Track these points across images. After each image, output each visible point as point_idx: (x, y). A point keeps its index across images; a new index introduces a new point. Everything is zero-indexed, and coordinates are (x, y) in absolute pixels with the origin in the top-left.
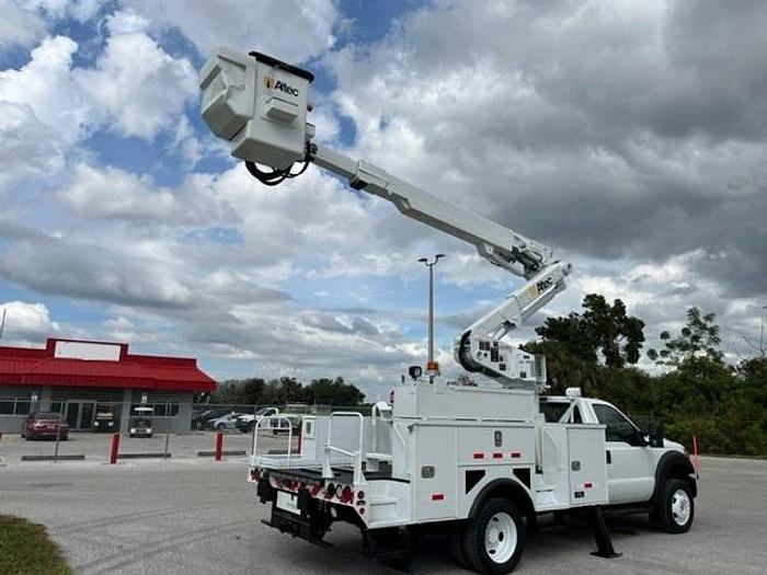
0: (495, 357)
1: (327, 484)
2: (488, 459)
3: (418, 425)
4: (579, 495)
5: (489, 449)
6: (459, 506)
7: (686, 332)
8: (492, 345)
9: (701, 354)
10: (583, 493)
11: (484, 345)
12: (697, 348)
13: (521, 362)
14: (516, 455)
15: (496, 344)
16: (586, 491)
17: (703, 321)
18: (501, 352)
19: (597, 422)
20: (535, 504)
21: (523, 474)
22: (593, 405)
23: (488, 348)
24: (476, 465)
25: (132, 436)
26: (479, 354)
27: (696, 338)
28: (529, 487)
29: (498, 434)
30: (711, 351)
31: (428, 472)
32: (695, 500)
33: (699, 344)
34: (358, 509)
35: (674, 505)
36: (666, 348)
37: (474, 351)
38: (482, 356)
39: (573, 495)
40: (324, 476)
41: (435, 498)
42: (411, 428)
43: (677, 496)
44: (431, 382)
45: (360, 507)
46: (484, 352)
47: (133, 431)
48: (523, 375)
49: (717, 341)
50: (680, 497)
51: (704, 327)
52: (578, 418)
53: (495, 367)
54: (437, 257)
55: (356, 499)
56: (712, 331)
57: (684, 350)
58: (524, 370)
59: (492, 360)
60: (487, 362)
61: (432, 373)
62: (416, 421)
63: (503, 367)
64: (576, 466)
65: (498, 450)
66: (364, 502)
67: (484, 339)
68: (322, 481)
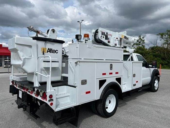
0: (107, 38)
1: (36, 90)
2: (108, 75)
3: (80, 62)
4: (134, 85)
5: (108, 71)
6: (96, 95)
7: (138, 41)
8: (106, 34)
9: (141, 46)
10: (135, 84)
11: (103, 33)
12: (140, 45)
13: (115, 40)
14: (117, 73)
15: (107, 33)
16: (137, 84)
17: (142, 38)
18: (109, 37)
19: (138, 61)
20: (122, 90)
21: (119, 80)
22: (137, 55)
23: (104, 35)
24: (103, 78)
25: (5, 67)
26: (101, 36)
27: (140, 42)
28: (120, 84)
29: (111, 65)
30: (143, 45)
31: (84, 82)
32: (159, 82)
33: (140, 44)
34: (49, 104)
35: (155, 84)
36: (133, 45)
37: (99, 35)
38: (102, 37)
39: (133, 85)
40: (34, 86)
41: (87, 93)
42: (76, 63)
43: (156, 81)
44: (86, 43)
45: (50, 102)
46: (103, 36)
47: (5, 66)
48: (116, 45)
49: (144, 43)
50: (156, 82)
51: (142, 40)
52: (132, 59)
53: (106, 41)
54: (82, 20)
55: (48, 99)
56: (143, 41)
57: (137, 45)
58: (116, 43)
59: (106, 39)
60: (104, 40)
61: (86, 38)
62: (79, 60)
63: (109, 42)
64: (134, 75)
65: (111, 71)
66: (52, 100)
67: (103, 31)
68: (34, 88)
